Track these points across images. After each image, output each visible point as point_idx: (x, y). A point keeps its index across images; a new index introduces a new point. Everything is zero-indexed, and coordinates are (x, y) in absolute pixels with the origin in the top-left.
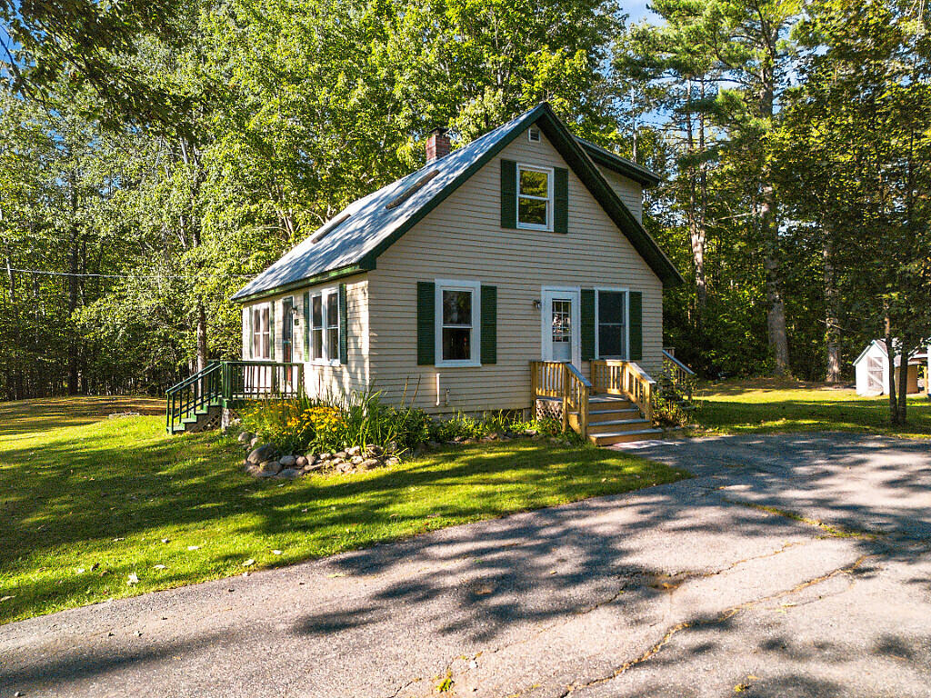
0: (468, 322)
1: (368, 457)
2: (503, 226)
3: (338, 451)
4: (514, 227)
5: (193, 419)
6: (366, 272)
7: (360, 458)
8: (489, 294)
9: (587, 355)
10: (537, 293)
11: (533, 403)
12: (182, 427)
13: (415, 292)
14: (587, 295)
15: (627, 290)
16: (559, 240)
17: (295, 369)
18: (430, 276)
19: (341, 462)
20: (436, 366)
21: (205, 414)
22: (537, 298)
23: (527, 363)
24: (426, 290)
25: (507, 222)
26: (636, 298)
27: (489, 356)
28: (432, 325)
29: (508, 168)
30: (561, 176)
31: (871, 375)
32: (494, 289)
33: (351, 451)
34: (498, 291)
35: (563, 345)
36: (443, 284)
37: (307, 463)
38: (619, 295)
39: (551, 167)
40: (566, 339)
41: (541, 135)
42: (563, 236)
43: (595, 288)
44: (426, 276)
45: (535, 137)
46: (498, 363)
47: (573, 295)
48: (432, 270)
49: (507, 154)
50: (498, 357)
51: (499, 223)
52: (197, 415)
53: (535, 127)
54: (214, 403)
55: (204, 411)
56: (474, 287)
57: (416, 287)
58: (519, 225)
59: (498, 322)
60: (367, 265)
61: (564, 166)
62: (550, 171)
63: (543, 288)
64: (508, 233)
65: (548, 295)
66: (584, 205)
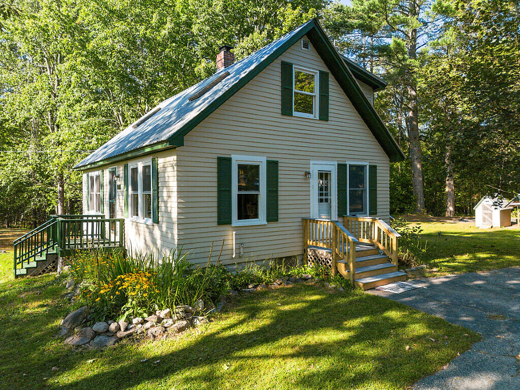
0: (257, 188)
1: (178, 319)
2: (283, 114)
3: (150, 314)
4: (291, 115)
5: (34, 264)
6: (175, 148)
7: (170, 321)
8: (273, 166)
9: (342, 212)
10: (307, 166)
11: (305, 251)
12: (24, 271)
13: (216, 165)
14: (341, 168)
15: (367, 164)
16: (323, 126)
17: (118, 223)
18: (229, 152)
19: (152, 326)
20: (233, 225)
21: (44, 260)
22: (307, 170)
23: (300, 220)
24: (224, 164)
25: (286, 110)
26: (373, 169)
27: (273, 216)
28: (230, 191)
29: (287, 68)
30: (323, 77)
31: (485, 215)
32: (276, 163)
33: (162, 314)
34: (280, 165)
35: (324, 204)
36: (238, 159)
37: (120, 329)
38: (362, 168)
39: (316, 70)
40: (327, 200)
41: (310, 46)
42: (325, 123)
43: (347, 163)
44: (224, 152)
45: (306, 46)
46: (280, 220)
47: (331, 167)
48: (229, 147)
49: (286, 58)
50: (280, 216)
51: (280, 111)
52: (37, 261)
53: (306, 38)
54: (51, 251)
55: (44, 258)
56: (261, 161)
57: (216, 161)
58: (295, 114)
59: (280, 189)
60: (176, 141)
61: (325, 69)
62: (316, 73)
63: (312, 162)
64: (286, 119)
65: (315, 167)
66: (338, 100)
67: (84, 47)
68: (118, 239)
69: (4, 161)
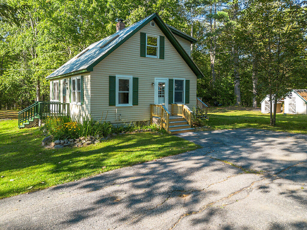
0: (128, 90)
1: (88, 141)
2: (141, 56)
3: (77, 138)
4: (145, 57)
5: (28, 123)
6: (90, 72)
7: (84, 141)
8: (136, 80)
9: (170, 102)
10: (153, 80)
11: (151, 119)
12: (24, 126)
13: (108, 79)
14: (171, 81)
15: (184, 79)
16: (161, 61)
17: (66, 105)
18: (114, 74)
19: (78, 142)
20: (116, 106)
22: (153, 82)
23: (149, 105)
24: (112, 79)
25: (143, 55)
26: (188, 82)
27: (135, 103)
28: (115, 91)
29: (143, 35)
30: (162, 38)
31: (266, 107)
32: (137, 79)
33: (81, 138)
34: (139, 79)
35: (162, 98)
36: (118, 77)
37: (65, 143)
38: (182, 81)
39: (158, 35)
40: (163, 96)
41: (155, 24)
42: (162, 60)
43: (174, 79)
44: (112, 74)
45: (153, 25)
46: (139, 105)
47: (166, 80)
48: (114, 71)
49: (142, 31)
50: (139, 103)
51: (140, 55)
52: (29, 122)
53: (153, 21)
54: (36, 117)
55: (32, 120)
56: (130, 78)
57: (108, 77)
58: (147, 56)
59: (139, 90)
60: (90, 70)
61: (163, 35)
62: (158, 37)
63: (155, 78)
64: (143, 59)
65: (157, 81)
66: (170, 49)
67: (51, 16)
68: (66, 113)
69: (8, 73)
